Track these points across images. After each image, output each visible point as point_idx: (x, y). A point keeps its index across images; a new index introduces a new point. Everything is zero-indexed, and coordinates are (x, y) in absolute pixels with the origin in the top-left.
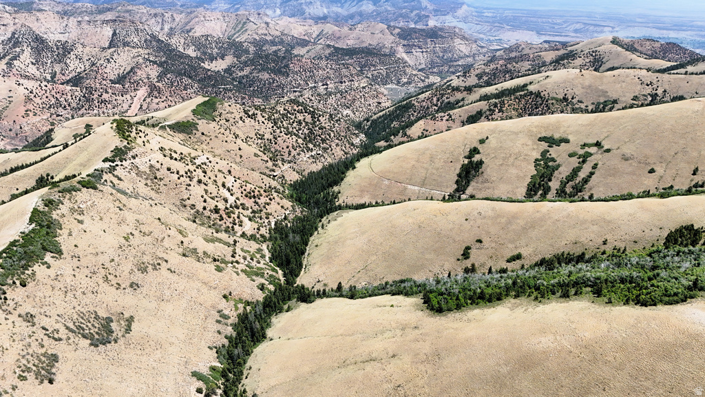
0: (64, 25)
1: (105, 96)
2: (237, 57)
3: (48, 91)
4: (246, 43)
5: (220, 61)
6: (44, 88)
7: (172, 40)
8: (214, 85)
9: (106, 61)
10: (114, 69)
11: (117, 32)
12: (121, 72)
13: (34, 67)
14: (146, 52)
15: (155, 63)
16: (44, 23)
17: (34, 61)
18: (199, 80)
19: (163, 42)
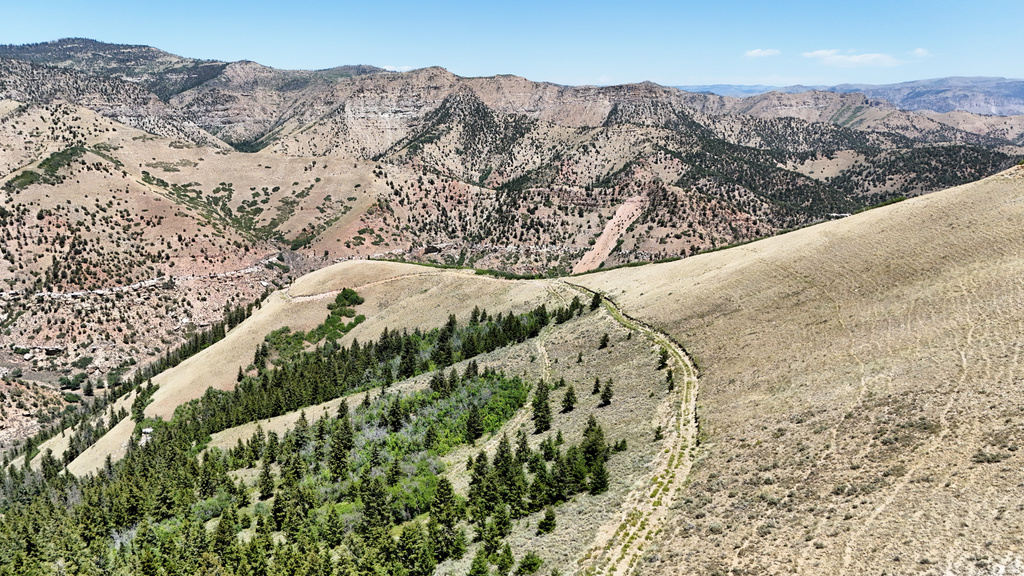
0: (537, 97)
1: (543, 213)
2: (865, 153)
3: (433, 192)
4: (874, 136)
5: (822, 161)
6: (427, 185)
7: (718, 125)
8: (810, 208)
9: (581, 150)
10: (593, 167)
11: (620, 107)
12: (605, 173)
13: (458, 159)
14: (663, 134)
15: (675, 155)
16: (507, 94)
17: (461, 148)
18: (774, 195)
19: (699, 126)
